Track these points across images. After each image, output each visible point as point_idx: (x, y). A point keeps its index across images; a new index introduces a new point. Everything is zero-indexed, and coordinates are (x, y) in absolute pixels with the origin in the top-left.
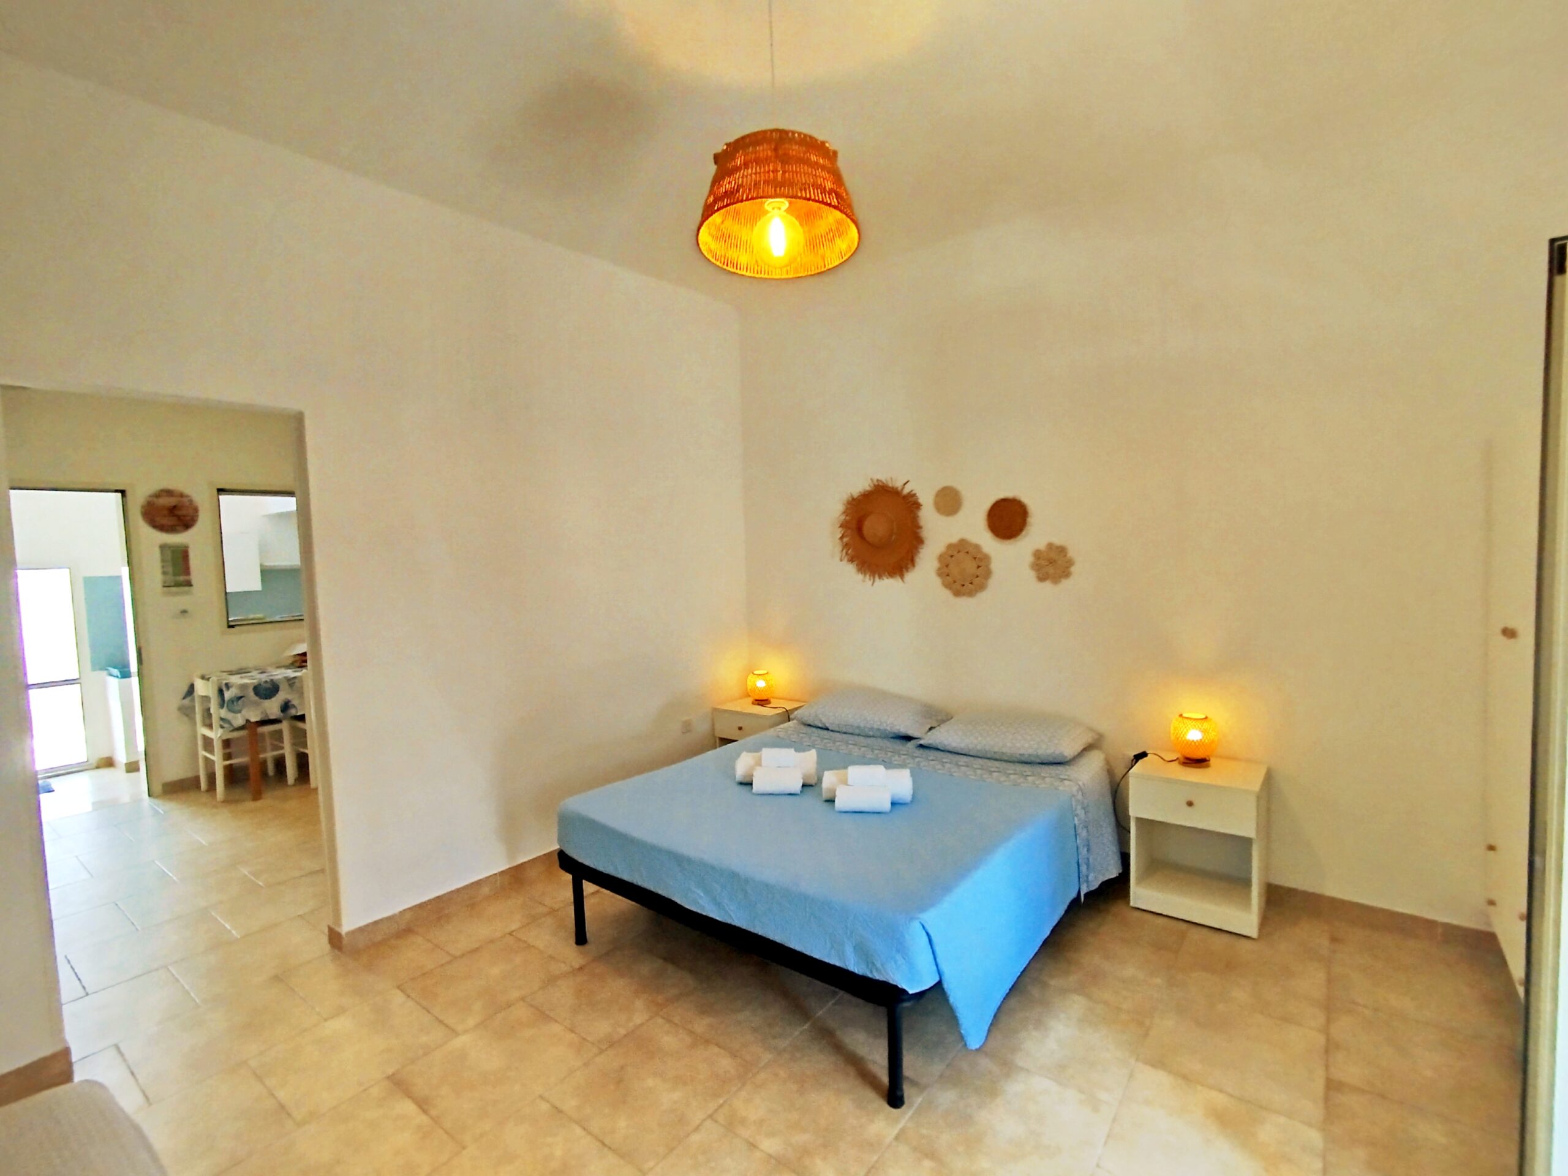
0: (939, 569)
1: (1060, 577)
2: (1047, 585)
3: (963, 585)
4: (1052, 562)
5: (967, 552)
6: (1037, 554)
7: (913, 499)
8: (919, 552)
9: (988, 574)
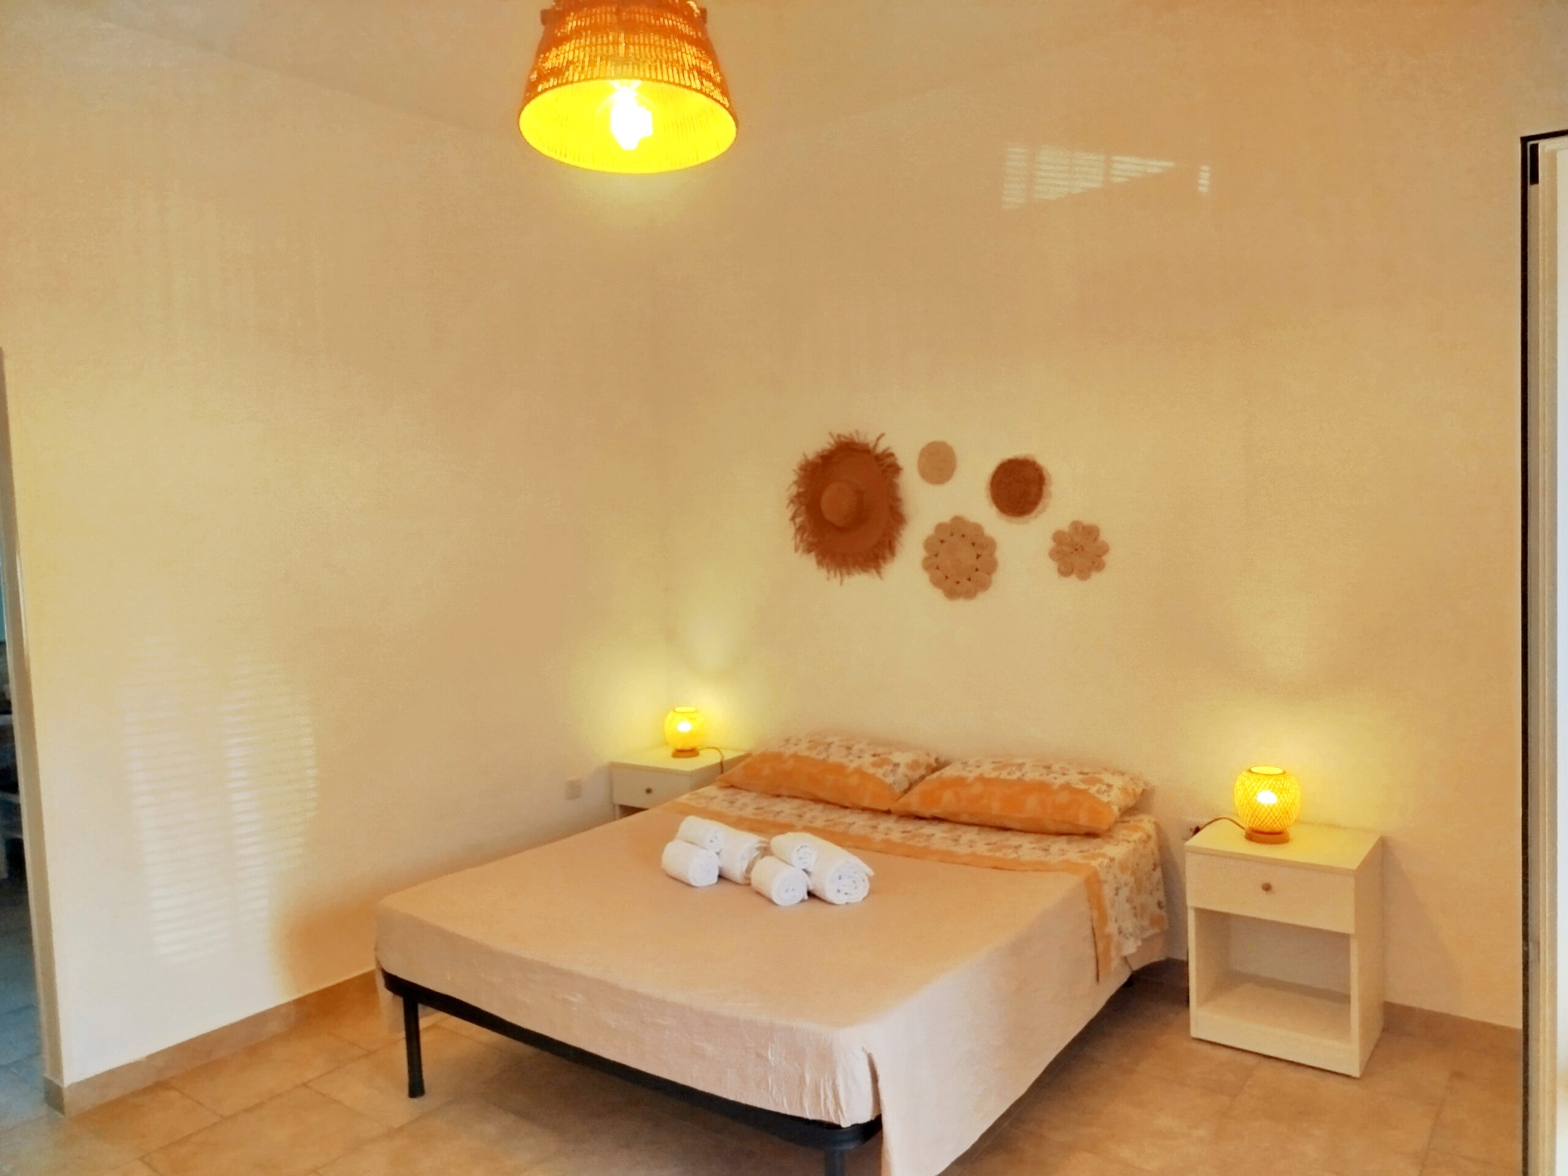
0: (926, 560)
1: (1090, 569)
2: (1073, 581)
3: (958, 583)
4: (1077, 549)
5: (963, 536)
6: (1058, 537)
7: (888, 461)
8: (901, 535)
9: (992, 566)
